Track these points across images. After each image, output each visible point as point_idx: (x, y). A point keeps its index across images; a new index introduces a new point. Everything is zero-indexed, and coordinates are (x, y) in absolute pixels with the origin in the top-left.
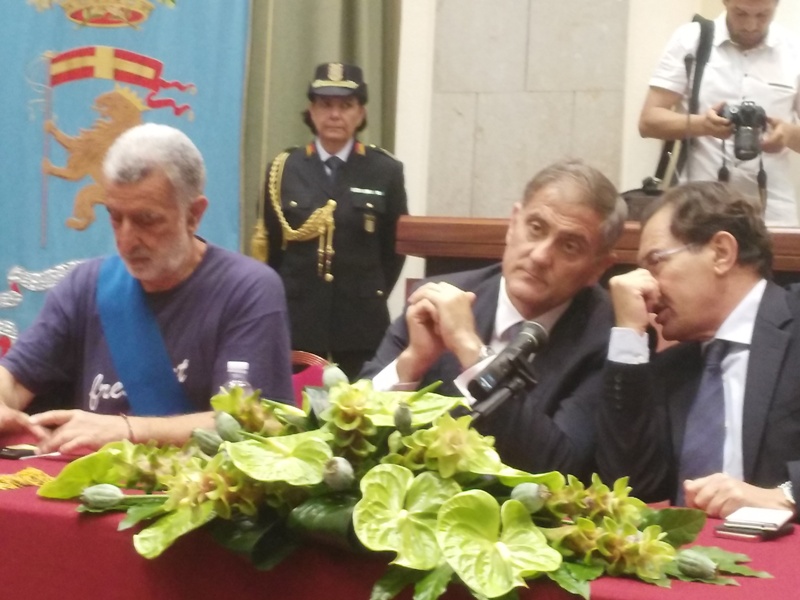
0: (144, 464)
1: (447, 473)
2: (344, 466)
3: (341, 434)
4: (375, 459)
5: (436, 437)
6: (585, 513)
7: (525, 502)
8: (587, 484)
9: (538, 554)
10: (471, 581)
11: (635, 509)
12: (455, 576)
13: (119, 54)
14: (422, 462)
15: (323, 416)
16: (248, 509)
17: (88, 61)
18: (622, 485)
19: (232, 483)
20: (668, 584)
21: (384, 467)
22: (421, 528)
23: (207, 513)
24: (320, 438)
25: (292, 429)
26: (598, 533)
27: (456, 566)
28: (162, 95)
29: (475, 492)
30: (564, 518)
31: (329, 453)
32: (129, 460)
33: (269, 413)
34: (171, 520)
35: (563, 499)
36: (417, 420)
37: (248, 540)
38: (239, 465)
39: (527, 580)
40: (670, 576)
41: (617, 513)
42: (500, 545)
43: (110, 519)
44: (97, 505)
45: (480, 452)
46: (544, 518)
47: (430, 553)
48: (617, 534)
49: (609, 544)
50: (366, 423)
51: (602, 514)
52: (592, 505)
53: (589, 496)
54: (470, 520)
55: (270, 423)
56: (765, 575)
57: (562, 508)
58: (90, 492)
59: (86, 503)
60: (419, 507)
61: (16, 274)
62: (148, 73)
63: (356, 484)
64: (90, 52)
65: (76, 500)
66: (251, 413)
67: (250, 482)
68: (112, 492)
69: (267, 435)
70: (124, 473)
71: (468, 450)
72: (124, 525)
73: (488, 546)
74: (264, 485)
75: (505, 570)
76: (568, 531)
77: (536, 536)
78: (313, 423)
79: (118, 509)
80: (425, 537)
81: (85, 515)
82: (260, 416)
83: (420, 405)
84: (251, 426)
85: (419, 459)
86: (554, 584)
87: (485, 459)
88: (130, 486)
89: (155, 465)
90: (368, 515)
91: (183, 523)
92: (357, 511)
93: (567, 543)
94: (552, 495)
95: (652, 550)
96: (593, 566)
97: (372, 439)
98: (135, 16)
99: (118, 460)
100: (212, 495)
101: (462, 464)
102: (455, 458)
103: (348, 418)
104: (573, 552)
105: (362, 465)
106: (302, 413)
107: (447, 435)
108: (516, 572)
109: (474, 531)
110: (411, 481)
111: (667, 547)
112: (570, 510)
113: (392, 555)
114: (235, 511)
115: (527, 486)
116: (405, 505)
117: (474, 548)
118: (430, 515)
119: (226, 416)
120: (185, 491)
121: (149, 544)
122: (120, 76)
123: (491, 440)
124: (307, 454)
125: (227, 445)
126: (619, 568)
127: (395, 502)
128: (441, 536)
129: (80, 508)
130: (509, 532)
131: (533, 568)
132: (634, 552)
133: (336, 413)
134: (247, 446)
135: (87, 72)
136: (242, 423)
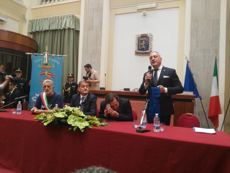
0: (46, 115)
1: (78, 116)
2: (67, 115)
3: (66, 112)
4: (70, 114)
5: (76, 112)
6: (92, 120)
7: (86, 119)
8: (92, 117)
9: (86, 124)
10: (79, 127)
11: (97, 119)
12: (78, 127)
13: (48, 72)
14: (75, 115)
15: (65, 110)
16: (56, 120)
17: (45, 73)
18: (95, 117)
19: (54, 117)
20: (100, 127)
21: (71, 115)
22: (75, 122)
23: (52, 121)
24: (64, 112)
25: (62, 111)
26: (93, 122)
27: (78, 125)
28: (53, 76)
29: (80, 118)
30: (90, 120)
31: (65, 114)
32: (44, 115)
33: (59, 110)
34: (48, 121)
35: (90, 118)
36: (75, 110)
37: (56, 123)
38: (55, 115)
39: (85, 127)
40: (100, 126)
41: (95, 119)
42: (83, 123)
43: (41, 121)
44: (40, 120)
45: (81, 114)
46: (88, 120)
47: (76, 124)
48: (95, 122)
49: (94, 123)
50: (69, 111)
51: (94, 119)
52: (93, 119)
53: (92, 118)
54: (80, 121)
55: (59, 111)
56: (109, 125)
57: (89, 119)
58: (39, 118)
59: (39, 120)
60: (74, 120)
61: (36, 95)
62: (51, 74)
63: (68, 117)
64: (45, 72)
65: (38, 119)
66: (57, 110)
67: (56, 117)
68: (42, 118)
69: (59, 112)
70: (43, 116)
71: (80, 113)
72: (43, 122)
73: (81, 123)
74: (58, 118)
75: (83, 126)
76: (90, 121)
77: (87, 122)
78: (64, 111)
79: (42, 120)
80: (75, 123)
81: (39, 121)
82: (58, 110)
83: (75, 109)
84: (57, 111)
85: (75, 114)
86: (88, 127)
87: (82, 114)
88: (44, 118)
89: (47, 116)
90: (69, 120)
91: (49, 122)
92: (68, 120)
93: (90, 123)
94: (88, 118)
95: (98, 123)
96: (92, 125)
97: (70, 112)
98: (50, 68)
99: (43, 115)
100: (52, 119)
101: (79, 115)
102: (78, 114)
103: (67, 110)
104: (90, 124)
105: (69, 115)
106: (63, 110)
107: (78, 112)
108: (84, 126)
109: (80, 122)
110: (74, 117)
111: (100, 123)
112: (90, 119)
113: (71, 125)
114: (55, 120)
115: (86, 117)
116: (73, 119)
117: (80, 124)
118: (76, 120)
119: (54, 110)
120: (49, 118)
121: (45, 124)
122: (48, 74)
123: (83, 112)
124: (63, 114)
125: (54, 113)
126: (95, 125)
127: (72, 119)
128: (77, 122)
129: (38, 120)
130: (84, 122)
131: (86, 126)
132: (96, 123)
133: (66, 110)
134: (56, 113)
135: (45, 74)
136: (56, 111)
